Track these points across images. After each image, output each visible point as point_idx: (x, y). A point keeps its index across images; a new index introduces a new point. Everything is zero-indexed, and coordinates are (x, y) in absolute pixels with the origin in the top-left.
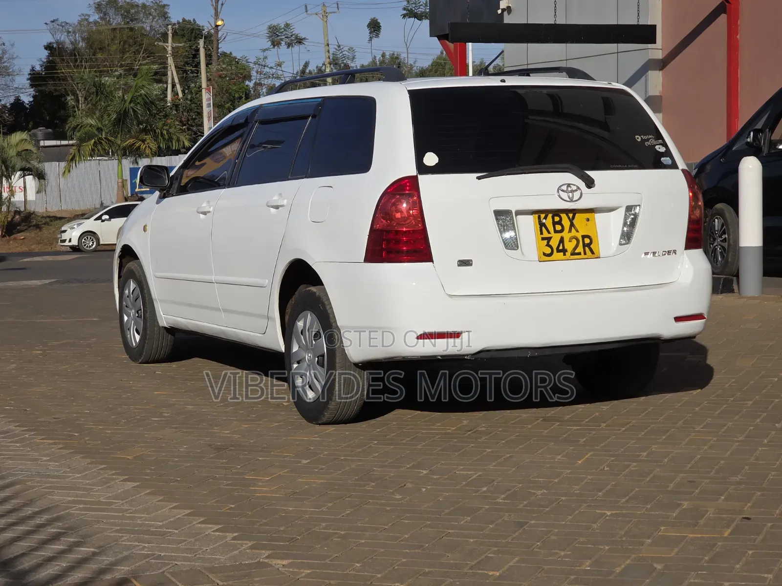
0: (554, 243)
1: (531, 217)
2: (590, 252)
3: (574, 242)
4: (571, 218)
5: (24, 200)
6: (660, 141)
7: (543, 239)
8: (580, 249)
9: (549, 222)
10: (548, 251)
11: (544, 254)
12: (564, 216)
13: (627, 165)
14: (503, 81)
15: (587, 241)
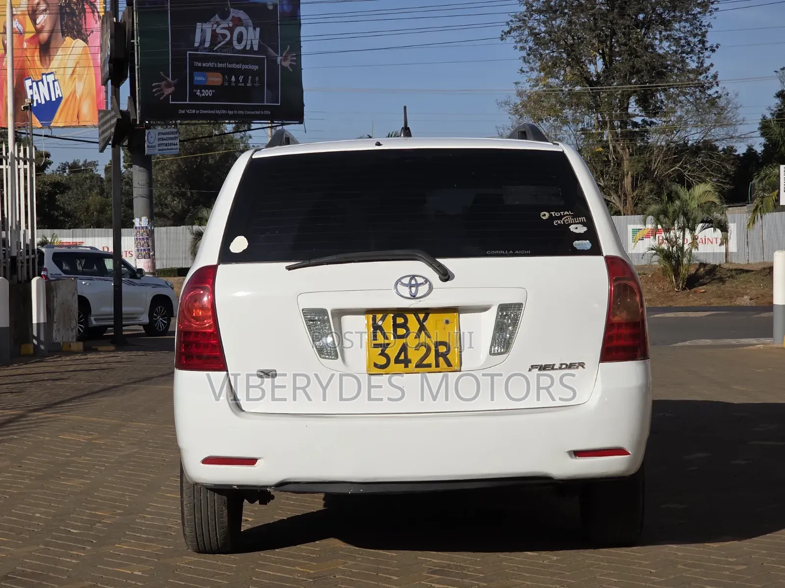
0: (392, 352)
1: (363, 317)
2: (444, 363)
3: (423, 350)
4: (421, 319)
5: (725, 252)
6: (583, 219)
7: (376, 346)
8: (431, 359)
9: (388, 324)
10: (382, 361)
11: (376, 365)
12: (411, 317)
13: (514, 252)
14: (378, 144)
15: (442, 349)
